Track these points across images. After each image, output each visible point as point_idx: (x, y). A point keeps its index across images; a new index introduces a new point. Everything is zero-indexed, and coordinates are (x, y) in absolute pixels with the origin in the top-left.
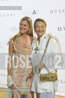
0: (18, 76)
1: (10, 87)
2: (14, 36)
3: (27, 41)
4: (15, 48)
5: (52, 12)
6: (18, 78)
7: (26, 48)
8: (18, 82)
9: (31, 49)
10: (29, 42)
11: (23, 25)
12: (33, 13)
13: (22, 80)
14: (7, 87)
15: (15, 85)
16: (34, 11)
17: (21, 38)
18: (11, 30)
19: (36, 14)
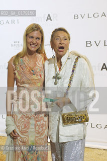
0: (22, 117)
1: (10, 135)
2: (16, 54)
3: (36, 64)
4: (17, 74)
5: (76, 17)
6: (23, 120)
7: (34, 75)
8: (23, 126)
9: (43, 76)
10: (39, 64)
11: (35, 39)
12: (48, 19)
13: (29, 123)
14: (6, 135)
15: (17, 131)
16: (49, 15)
17: (26, 58)
18: (12, 45)
19: (51, 20)
